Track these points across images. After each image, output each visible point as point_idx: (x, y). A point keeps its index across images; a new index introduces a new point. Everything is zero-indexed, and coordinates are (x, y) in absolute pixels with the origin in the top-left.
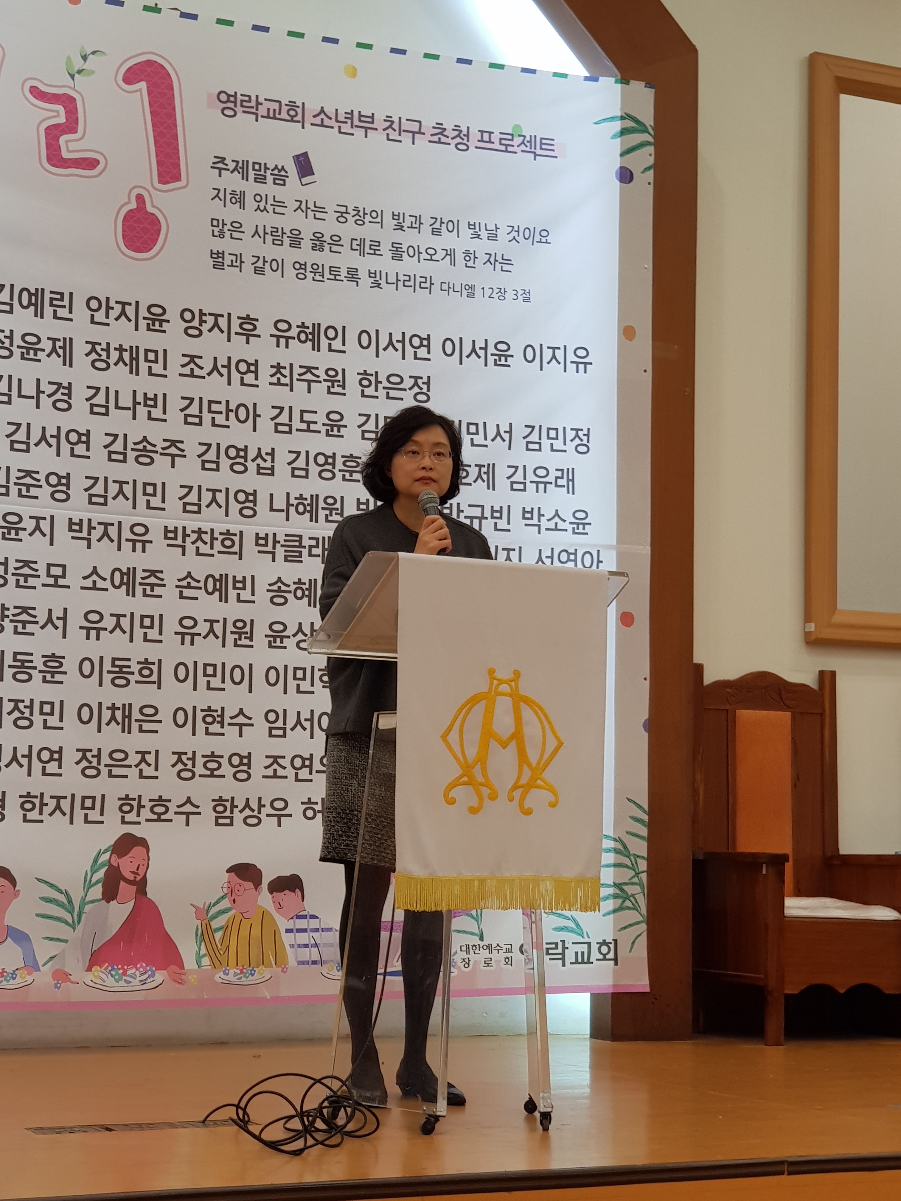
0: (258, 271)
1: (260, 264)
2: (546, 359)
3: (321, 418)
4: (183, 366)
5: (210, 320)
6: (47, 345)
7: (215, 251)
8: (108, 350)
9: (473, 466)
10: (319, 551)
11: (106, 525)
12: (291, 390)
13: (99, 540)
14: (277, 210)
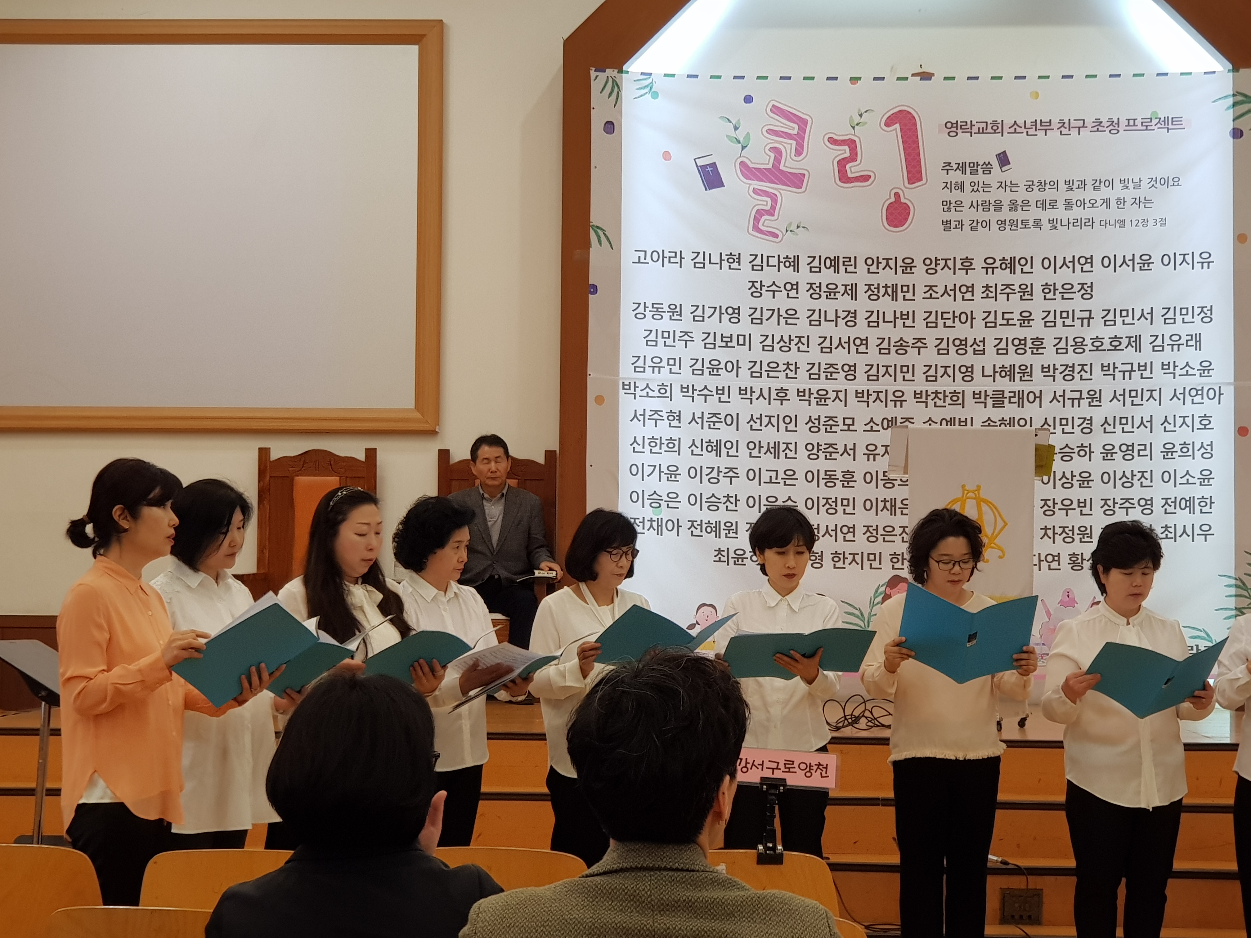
0: (973, 229)
1: (975, 224)
2: (1178, 263)
3: (1016, 316)
4: (925, 293)
5: (942, 263)
6: (841, 289)
7: (945, 220)
8: (878, 288)
9: (1124, 338)
10: (1016, 400)
11: (878, 392)
12: (996, 300)
13: (874, 402)
14: (986, 189)
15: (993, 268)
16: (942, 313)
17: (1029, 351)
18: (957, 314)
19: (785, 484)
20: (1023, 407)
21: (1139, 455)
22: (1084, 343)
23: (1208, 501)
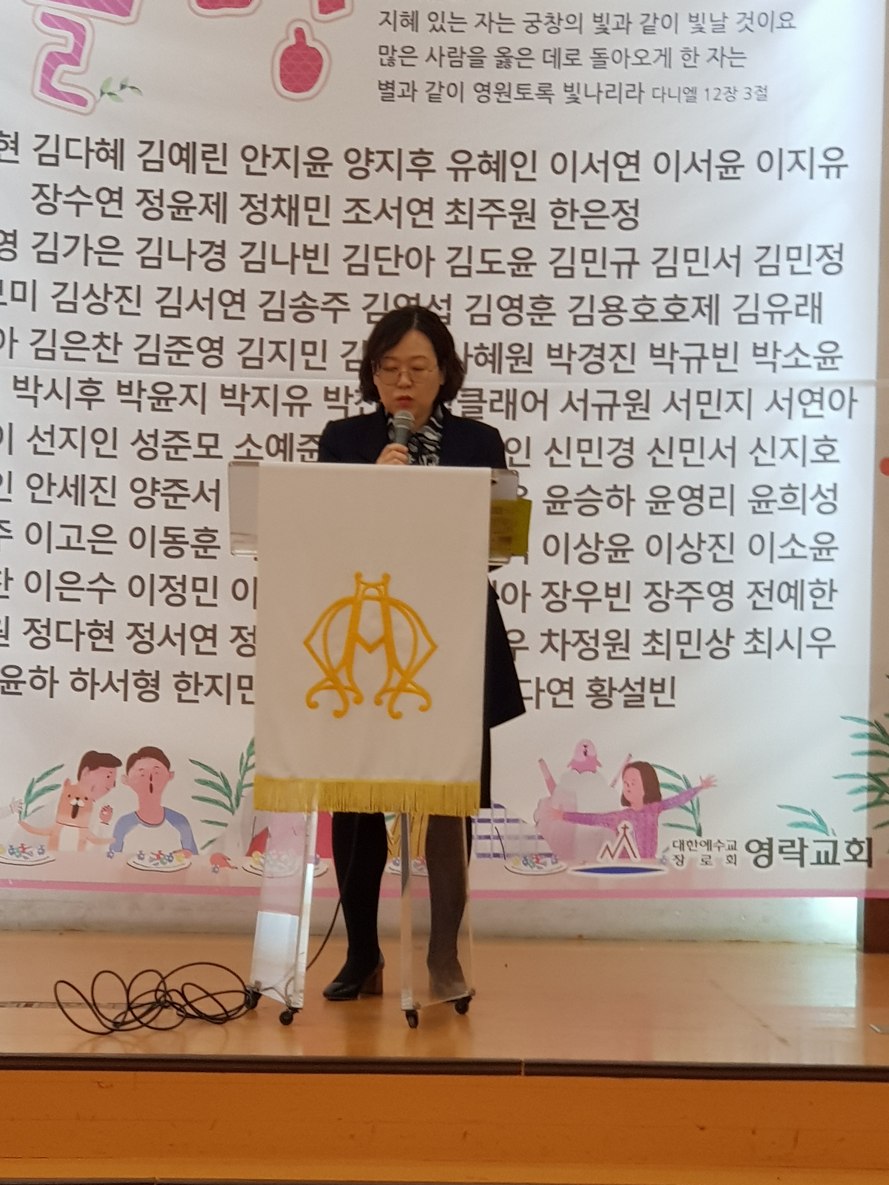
0: (433, 98)
1: (435, 90)
2: (786, 167)
3: (506, 257)
4: (347, 212)
5: (378, 159)
6: (199, 202)
7: (383, 82)
8: (264, 202)
9: (690, 299)
10: (502, 405)
11: (261, 389)
12: (471, 228)
13: (253, 406)
14: (456, 27)
15: (467, 170)
16: (377, 249)
17: (527, 319)
18: (403, 251)
19: (94, 551)
20: (514, 418)
21: (712, 507)
22: (622, 307)
23: (827, 588)
